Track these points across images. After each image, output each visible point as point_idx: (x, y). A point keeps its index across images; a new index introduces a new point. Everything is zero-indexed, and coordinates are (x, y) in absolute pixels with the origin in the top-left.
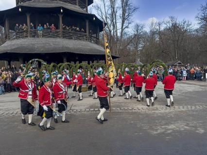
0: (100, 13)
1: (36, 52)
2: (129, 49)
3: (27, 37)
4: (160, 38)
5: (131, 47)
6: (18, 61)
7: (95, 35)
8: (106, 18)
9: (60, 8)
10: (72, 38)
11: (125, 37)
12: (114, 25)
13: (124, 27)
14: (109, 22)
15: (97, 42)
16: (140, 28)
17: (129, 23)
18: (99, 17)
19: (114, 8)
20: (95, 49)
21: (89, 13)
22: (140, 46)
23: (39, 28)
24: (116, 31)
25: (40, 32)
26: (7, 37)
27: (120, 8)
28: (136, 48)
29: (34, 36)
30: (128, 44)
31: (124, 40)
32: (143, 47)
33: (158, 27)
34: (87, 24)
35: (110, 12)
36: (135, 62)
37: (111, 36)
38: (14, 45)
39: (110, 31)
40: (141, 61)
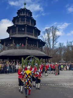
0: (43, 39)
1: (15, 55)
2: (57, 54)
3: (12, 49)
4: (72, 49)
5: (58, 53)
6: (7, 59)
7: (41, 48)
8: (46, 40)
9: (26, 37)
10: (31, 49)
11: (55, 49)
12: (49, 44)
13: (54, 44)
14: (47, 42)
15: (42, 51)
16: (61, 44)
17: (56, 42)
18: (43, 40)
19: (49, 37)
20: (41, 54)
21: (38, 39)
22: (63, 52)
23: (18, 45)
24: (50, 46)
25: (18, 47)
26: (4, 49)
27: (52, 36)
28: (61, 53)
29: (15, 49)
30: (57, 52)
31: (54, 50)
32: (64, 53)
33: (70, 44)
34: (37, 43)
35: (47, 38)
36: (60, 60)
37: (48, 48)
38: (6, 52)
39: (48, 46)
40: (63, 60)
